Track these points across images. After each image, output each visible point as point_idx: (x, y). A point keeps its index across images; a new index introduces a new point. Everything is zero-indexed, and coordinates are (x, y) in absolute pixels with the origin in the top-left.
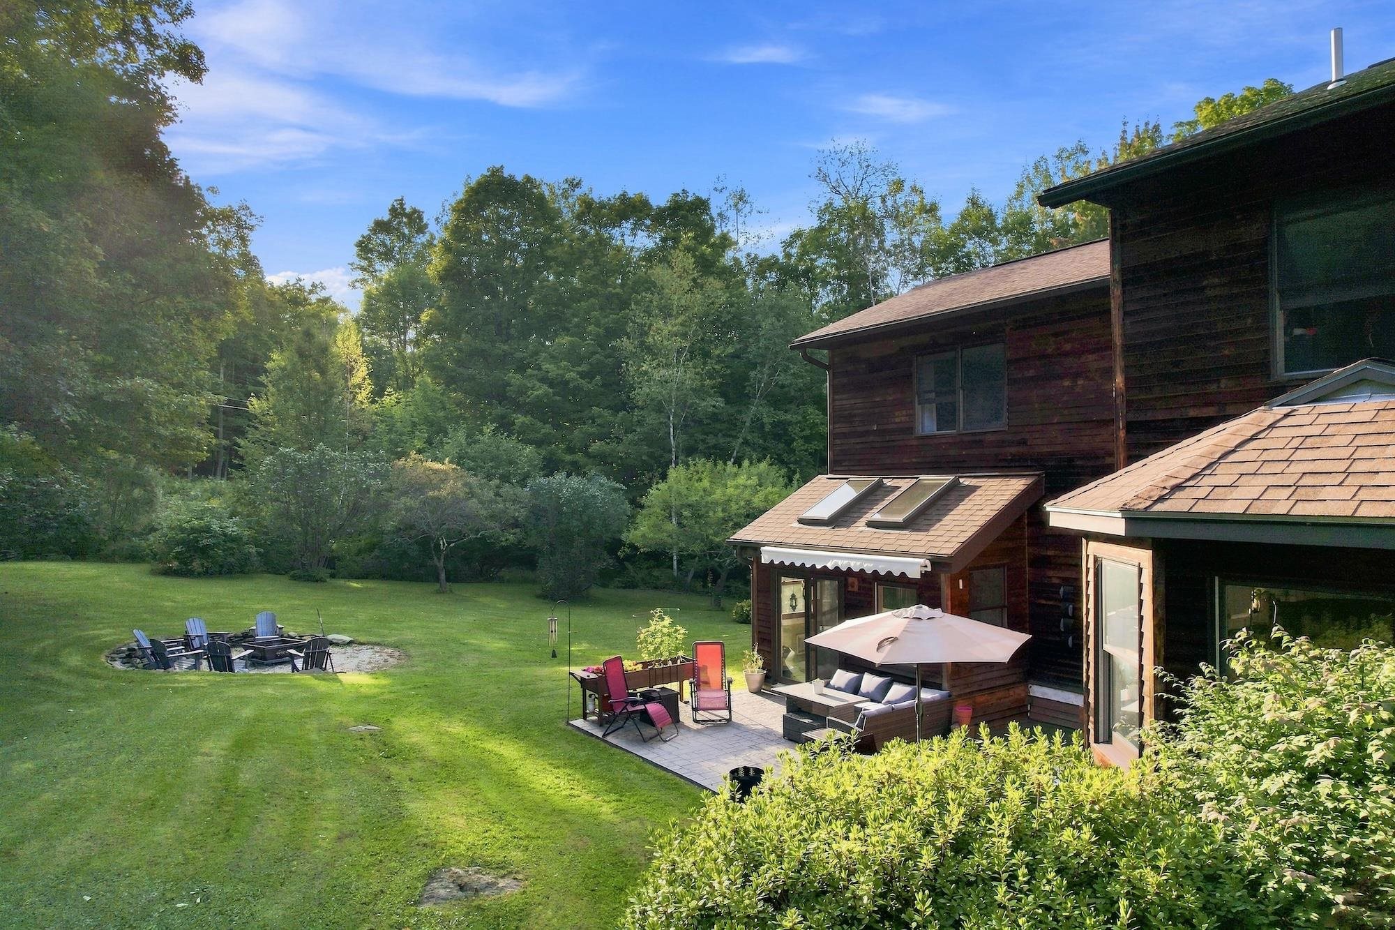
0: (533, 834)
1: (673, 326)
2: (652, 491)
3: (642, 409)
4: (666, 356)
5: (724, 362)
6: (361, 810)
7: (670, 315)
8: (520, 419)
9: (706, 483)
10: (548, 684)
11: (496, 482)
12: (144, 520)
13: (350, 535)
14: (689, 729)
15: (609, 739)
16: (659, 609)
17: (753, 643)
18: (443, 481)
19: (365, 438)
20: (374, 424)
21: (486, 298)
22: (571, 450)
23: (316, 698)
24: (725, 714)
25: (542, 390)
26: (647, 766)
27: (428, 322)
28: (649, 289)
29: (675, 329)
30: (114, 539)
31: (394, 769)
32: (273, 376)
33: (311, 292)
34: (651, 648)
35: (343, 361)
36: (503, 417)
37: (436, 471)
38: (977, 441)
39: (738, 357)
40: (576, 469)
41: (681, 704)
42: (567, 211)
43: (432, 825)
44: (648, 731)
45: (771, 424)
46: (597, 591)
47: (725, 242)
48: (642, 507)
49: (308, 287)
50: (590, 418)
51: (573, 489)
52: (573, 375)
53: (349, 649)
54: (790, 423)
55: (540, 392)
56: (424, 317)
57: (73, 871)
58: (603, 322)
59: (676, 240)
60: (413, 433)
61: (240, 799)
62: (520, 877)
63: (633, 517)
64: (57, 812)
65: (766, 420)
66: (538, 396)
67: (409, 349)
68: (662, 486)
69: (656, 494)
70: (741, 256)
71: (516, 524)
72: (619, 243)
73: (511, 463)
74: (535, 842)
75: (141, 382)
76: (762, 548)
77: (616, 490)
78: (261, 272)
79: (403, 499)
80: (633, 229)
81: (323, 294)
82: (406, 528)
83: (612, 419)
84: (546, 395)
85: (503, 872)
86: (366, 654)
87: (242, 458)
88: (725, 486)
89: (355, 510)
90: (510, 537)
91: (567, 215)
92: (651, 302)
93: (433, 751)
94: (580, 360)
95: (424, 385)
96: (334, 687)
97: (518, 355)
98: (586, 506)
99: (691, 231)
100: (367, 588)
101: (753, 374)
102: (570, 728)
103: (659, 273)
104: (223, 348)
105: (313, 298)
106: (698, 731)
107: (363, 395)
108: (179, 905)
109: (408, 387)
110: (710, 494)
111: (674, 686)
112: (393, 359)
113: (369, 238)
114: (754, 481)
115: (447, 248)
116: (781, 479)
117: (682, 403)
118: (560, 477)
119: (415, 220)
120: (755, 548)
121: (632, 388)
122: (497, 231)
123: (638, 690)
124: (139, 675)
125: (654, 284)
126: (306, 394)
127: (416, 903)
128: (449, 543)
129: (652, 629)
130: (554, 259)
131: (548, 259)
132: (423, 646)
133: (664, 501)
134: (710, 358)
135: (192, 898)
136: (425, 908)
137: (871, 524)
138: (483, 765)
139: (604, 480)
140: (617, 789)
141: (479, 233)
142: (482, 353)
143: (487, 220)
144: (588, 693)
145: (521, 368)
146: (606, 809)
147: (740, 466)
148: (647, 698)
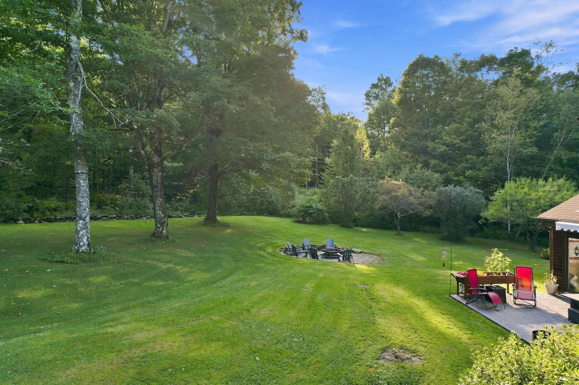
0: (430, 341)
1: (509, 114)
2: (497, 193)
3: (492, 155)
4: (505, 129)
5: (537, 129)
6: (359, 318)
7: (507, 110)
8: (433, 162)
9: (526, 190)
10: (442, 278)
11: (421, 189)
12: (292, 203)
13: (362, 210)
14: (511, 307)
15: (469, 305)
16: (496, 249)
17: (551, 269)
18: (399, 189)
19: (368, 172)
20: (372, 166)
21: (418, 110)
22: (457, 175)
23: (347, 273)
24: (533, 303)
25: (443, 148)
26: (487, 321)
27: (393, 123)
28: (496, 98)
29: (510, 116)
30: (283, 209)
31: (373, 304)
32: (334, 149)
33: (348, 115)
34: (492, 267)
35: (359, 141)
36: (425, 161)
37: (396, 185)
39: (547, 126)
40: (459, 183)
41: (507, 294)
42: (454, 68)
43: (386, 329)
44: (489, 305)
45: (567, 159)
46: (468, 238)
47: (540, 69)
48: (492, 201)
49: (347, 114)
50: (466, 160)
51: (457, 192)
52: (458, 141)
53: (360, 255)
55: (442, 150)
56: (392, 121)
57: (265, 320)
58: (472, 116)
59: (511, 72)
60: (387, 169)
61: (316, 306)
62: (422, 358)
63: (487, 205)
64: (262, 300)
65: (563, 157)
66: (441, 152)
67: (386, 135)
68: (502, 191)
69: (499, 194)
70: (550, 75)
71: (430, 207)
72: (481, 79)
73: (429, 181)
74: (430, 345)
75: (287, 154)
76: (556, 223)
77: (478, 193)
78: (330, 110)
79: (383, 196)
80: (487, 71)
81: (352, 116)
82: (384, 208)
83: (477, 160)
84: (445, 151)
85: (415, 355)
86: (367, 258)
87: (323, 180)
88: (537, 191)
89: (365, 200)
90: (428, 213)
91: (454, 70)
92: (497, 104)
93: (389, 300)
94: (461, 134)
95: (391, 149)
96: (354, 269)
97: (432, 134)
98: (463, 200)
99: (519, 67)
100: (368, 231)
101: (555, 134)
102: (450, 297)
103: (502, 90)
104: (317, 139)
105: (349, 118)
106: (516, 309)
107: (367, 155)
108: (295, 340)
109: (386, 150)
110: (529, 195)
111: (504, 286)
112: (380, 140)
113: (370, 92)
114: (556, 188)
115: (401, 91)
116: (573, 188)
117: (513, 151)
118: (451, 187)
119: (388, 82)
120: (552, 222)
121: (487, 145)
122: (422, 81)
123: (485, 285)
124: (288, 257)
125: (498, 96)
126: (346, 155)
127: (378, 359)
128: (401, 215)
129: (492, 258)
130: (448, 90)
131: (446, 91)
132: (389, 256)
133: (503, 198)
134: (530, 128)
135: (299, 338)
136: (381, 362)
138: (409, 309)
139: (472, 188)
140: (472, 329)
141: (415, 83)
142: (416, 134)
143: (417, 77)
144: (460, 284)
145: (433, 140)
146: (464, 336)
147: (546, 181)
148: (489, 289)
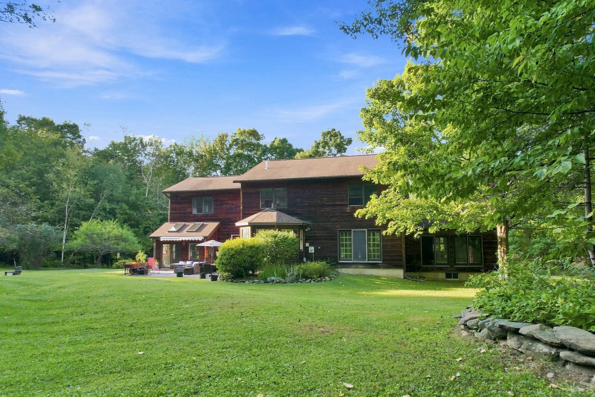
17: (155, 260)
34: (138, 259)
38: (207, 216)
54: (115, 209)
76: (161, 238)
120: (158, 238)
137: (187, 232)
144: (127, 269)
